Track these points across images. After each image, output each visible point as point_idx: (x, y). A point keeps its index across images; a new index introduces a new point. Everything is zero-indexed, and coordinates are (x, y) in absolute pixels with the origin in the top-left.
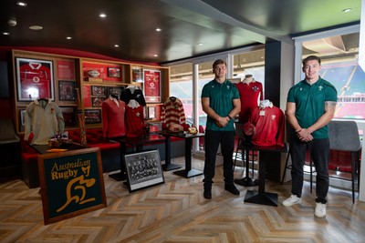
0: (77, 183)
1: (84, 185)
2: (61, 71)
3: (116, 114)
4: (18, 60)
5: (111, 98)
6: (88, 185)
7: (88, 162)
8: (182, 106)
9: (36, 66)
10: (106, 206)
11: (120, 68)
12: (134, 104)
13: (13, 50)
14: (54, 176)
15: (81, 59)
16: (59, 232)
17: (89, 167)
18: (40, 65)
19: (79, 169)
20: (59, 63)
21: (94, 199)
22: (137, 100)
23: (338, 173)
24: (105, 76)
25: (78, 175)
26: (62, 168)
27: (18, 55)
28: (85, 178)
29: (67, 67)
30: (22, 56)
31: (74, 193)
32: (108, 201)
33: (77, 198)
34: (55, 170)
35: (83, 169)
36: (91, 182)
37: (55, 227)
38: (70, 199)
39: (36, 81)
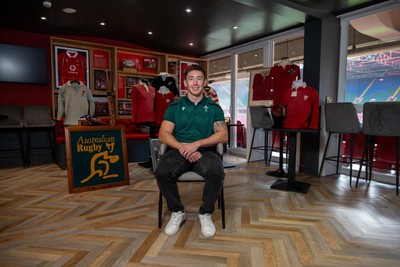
0: (101, 158)
1: (108, 160)
2: (97, 60)
3: (145, 99)
4: (56, 48)
5: (141, 83)
6: (112, 161)
7: (113, 139)
8: (216, 96)
9: (72, 54)
10: (128, 184)
11: (156, 60)
12: (164, 90)
13: (51, 38)
14: (80, 148)
15: (116, 48)
16: (81, 199)
17: (113, 144)
18: (77, 54)
19: (104, 144)
20: (95, 52)
21: (117, 176)
22: (168, 87)
23: (393, 172)
24: (140, 67)
25: (102, 151)
26: (86, 141)
27: (57, 43)
28: (109, 154)
29: (102, 56)
30: (61, 44)
31: (98, 167)
32: (131, 181)
33: (100, 172)
34: (80, 143)
35: (108, 145)
36: (115, 159)
37: (77, 196)
38: (93, 173)
39: (73, 69)
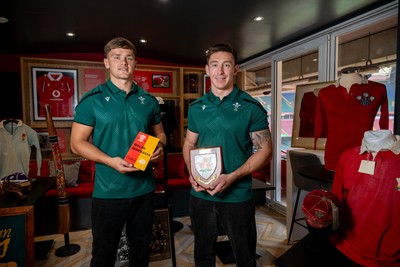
2: (88, 81)
4: (35, 70)
7: (7, 232)
9: (56, 77)
13: (21, 58)
18: (61, 75)
20: (87, 72)
27: (36, 65)
29: (96, 76)
30: (40, 65)
39: (56, 95)
